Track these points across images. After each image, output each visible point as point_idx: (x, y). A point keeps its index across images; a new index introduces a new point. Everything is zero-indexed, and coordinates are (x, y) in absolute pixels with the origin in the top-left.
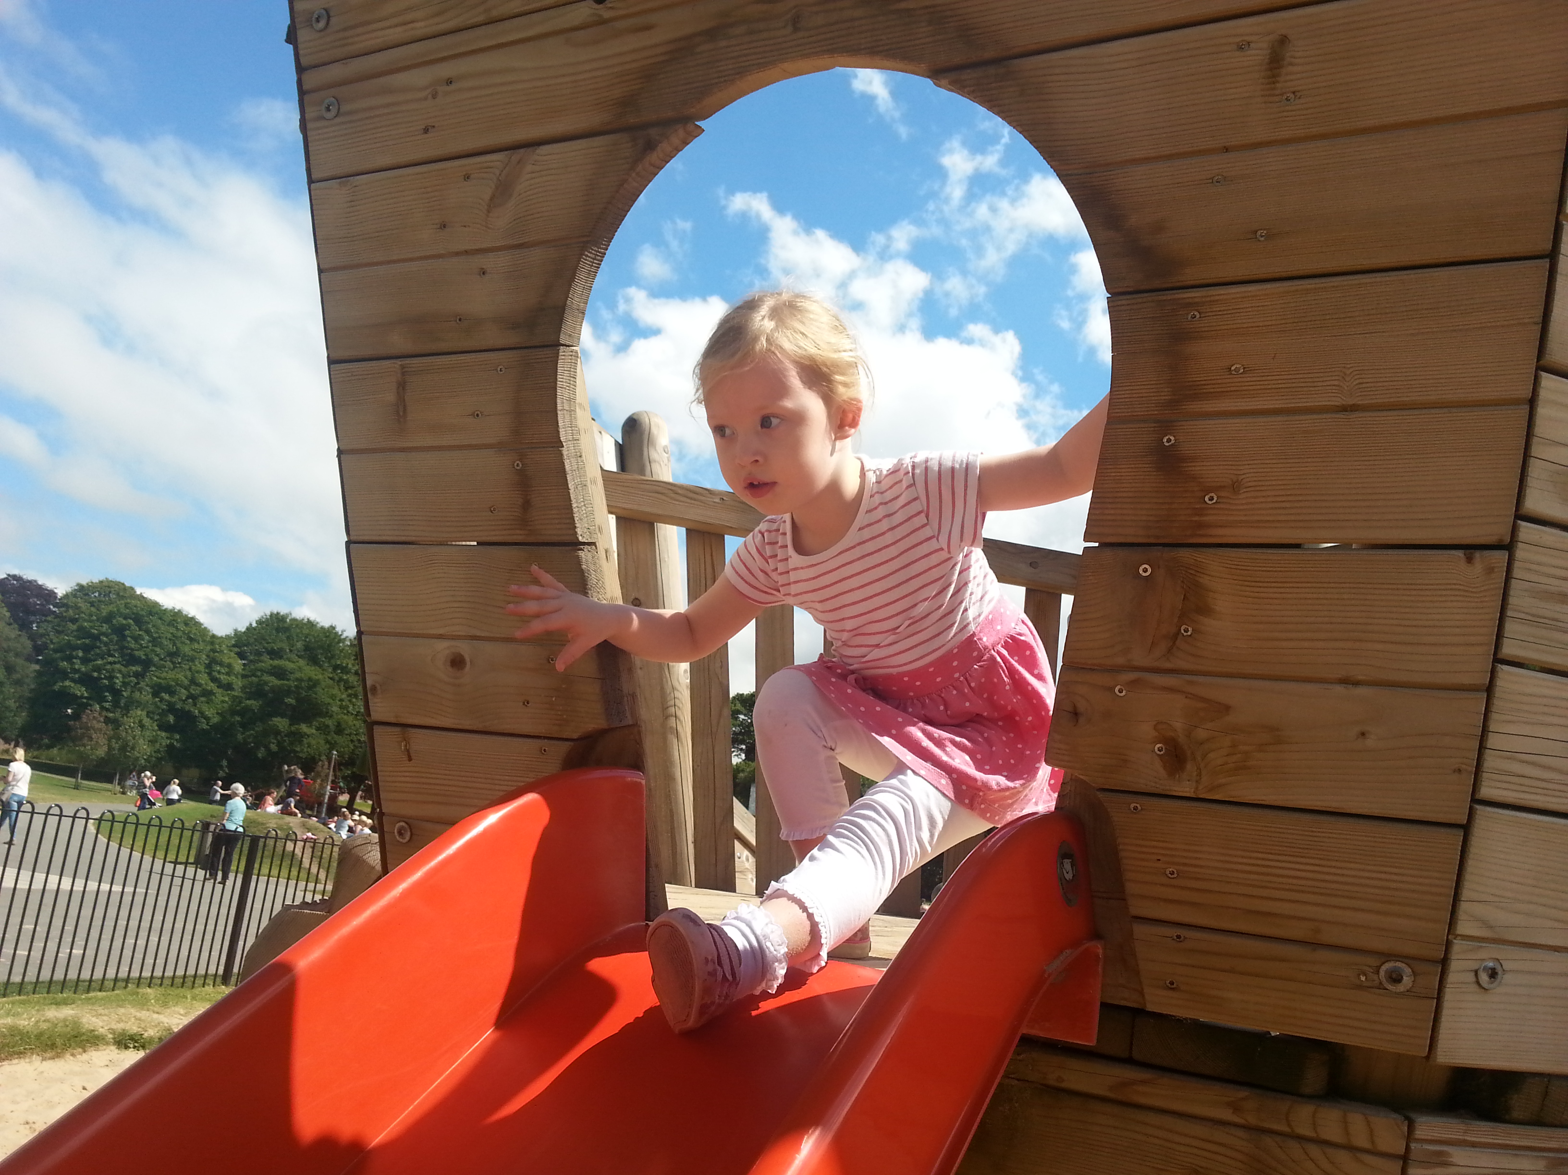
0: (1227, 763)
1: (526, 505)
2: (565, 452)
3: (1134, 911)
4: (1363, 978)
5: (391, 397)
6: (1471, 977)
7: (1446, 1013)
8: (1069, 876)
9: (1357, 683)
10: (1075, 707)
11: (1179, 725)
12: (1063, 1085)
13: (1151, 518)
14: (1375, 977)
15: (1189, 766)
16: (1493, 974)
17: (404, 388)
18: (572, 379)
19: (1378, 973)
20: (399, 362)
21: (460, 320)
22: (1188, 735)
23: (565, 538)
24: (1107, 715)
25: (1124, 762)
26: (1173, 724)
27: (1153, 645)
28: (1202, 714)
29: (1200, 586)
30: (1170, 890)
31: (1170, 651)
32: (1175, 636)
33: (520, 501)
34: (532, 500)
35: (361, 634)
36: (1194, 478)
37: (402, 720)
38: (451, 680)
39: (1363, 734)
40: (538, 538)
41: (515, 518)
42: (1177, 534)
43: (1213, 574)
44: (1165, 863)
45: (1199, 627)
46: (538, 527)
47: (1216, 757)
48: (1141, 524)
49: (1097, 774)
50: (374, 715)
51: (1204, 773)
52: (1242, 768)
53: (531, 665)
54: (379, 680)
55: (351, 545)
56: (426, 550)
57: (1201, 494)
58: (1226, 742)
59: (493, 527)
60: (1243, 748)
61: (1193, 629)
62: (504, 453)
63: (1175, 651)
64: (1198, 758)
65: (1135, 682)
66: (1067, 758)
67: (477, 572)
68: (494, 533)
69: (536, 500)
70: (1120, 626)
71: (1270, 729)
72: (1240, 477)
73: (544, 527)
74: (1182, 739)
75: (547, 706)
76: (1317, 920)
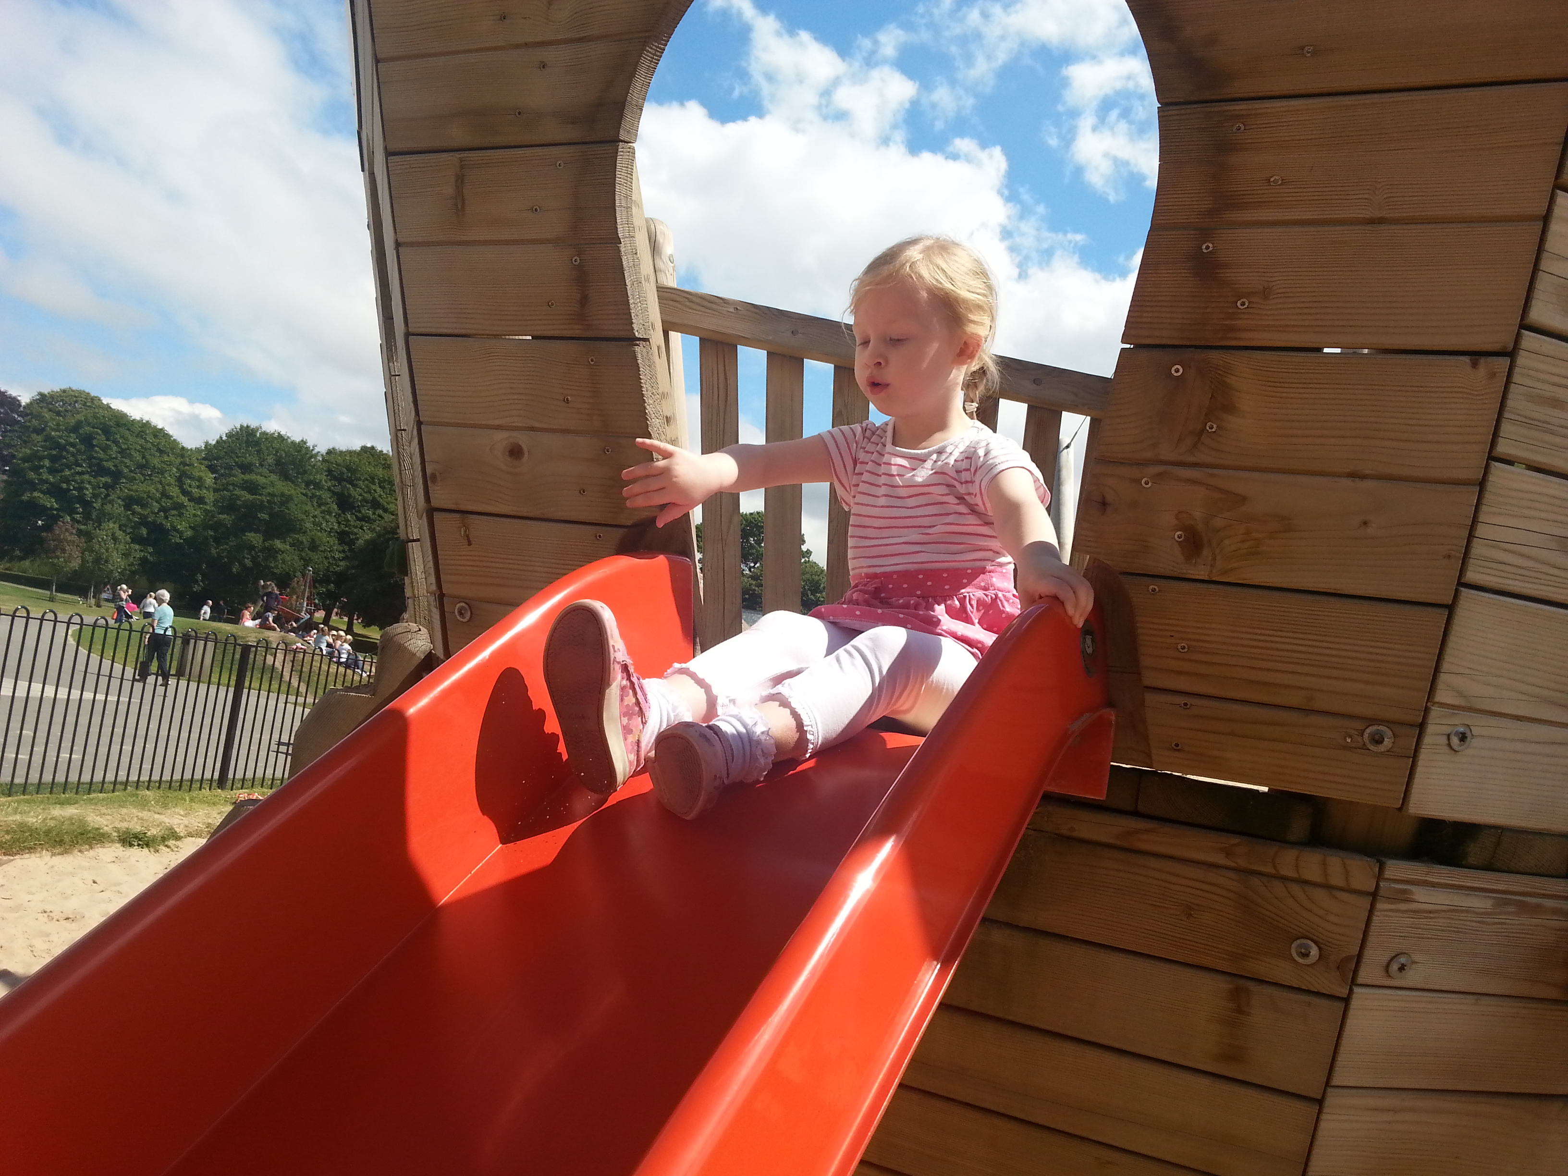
1: (584, 300)
2: (622, 249)
3: (1147, 682)
4: (1349, 740)
5: (449, 190)
6: (1444, 740)
7: (1420, 770)
8: (1090, 651)
9: (1363, 477)
10: (1104, 497)
11: (1198, 514)
12: (1075, 834)
13: (1185, 321)
14: (1360, 739)
15: (1206, 552)
16: (1463, 738)
17: (462, 181)
18: (629, 176)
20: (458, 155)
21: (519, 113)
22: (1207, 523)
23: (623, 333)
24: (1133, 505)
25: (1146, 548)
26: (1193, 513)
27: (1179, 441)
28: (1220, 504)
29: (1227, 386)
30: (1181, 663)
31: (1195, 446)
32: (1201, 432)
33: (578, 297)
34: (589, 295)
35: (419, 423)
36: (1228, 284)
37: (462, 507)
38: (509, 469)
39: (1365, 523)
40: (596, 333)
41: (573, 313)
42: (1209, 337)
43: (1240, 374)
44: (1177, 639)
45: (1223, 424)
46: (595, 322)
47: (1231, 544)
48: (1177, 327)
49: (1120, 559)
50: (433, 503)
51: (1218, 558)
52: (1254, 553)
53: (587, 456)
54: (438, 468)
55: (410, 338)
56: (484, 343)
57: (1234, 299)
58: (1241, 530)
59: (551, 322)
60: (1255, 535)
61: (1218, 426)
62: (562, 248)
63: (1199, 446)
64: (1214, 544)
65: (1161, 474)
66: (1093, 545)
67: (535, 365)
68: (552, 327)
69: (593, 295)
70: (1150, 423)
71: (1281, 518)
72: (1271, 284)
73: (601, 322)
74: (1200, 527)
75: (603, 495)
76: (1312, 689)
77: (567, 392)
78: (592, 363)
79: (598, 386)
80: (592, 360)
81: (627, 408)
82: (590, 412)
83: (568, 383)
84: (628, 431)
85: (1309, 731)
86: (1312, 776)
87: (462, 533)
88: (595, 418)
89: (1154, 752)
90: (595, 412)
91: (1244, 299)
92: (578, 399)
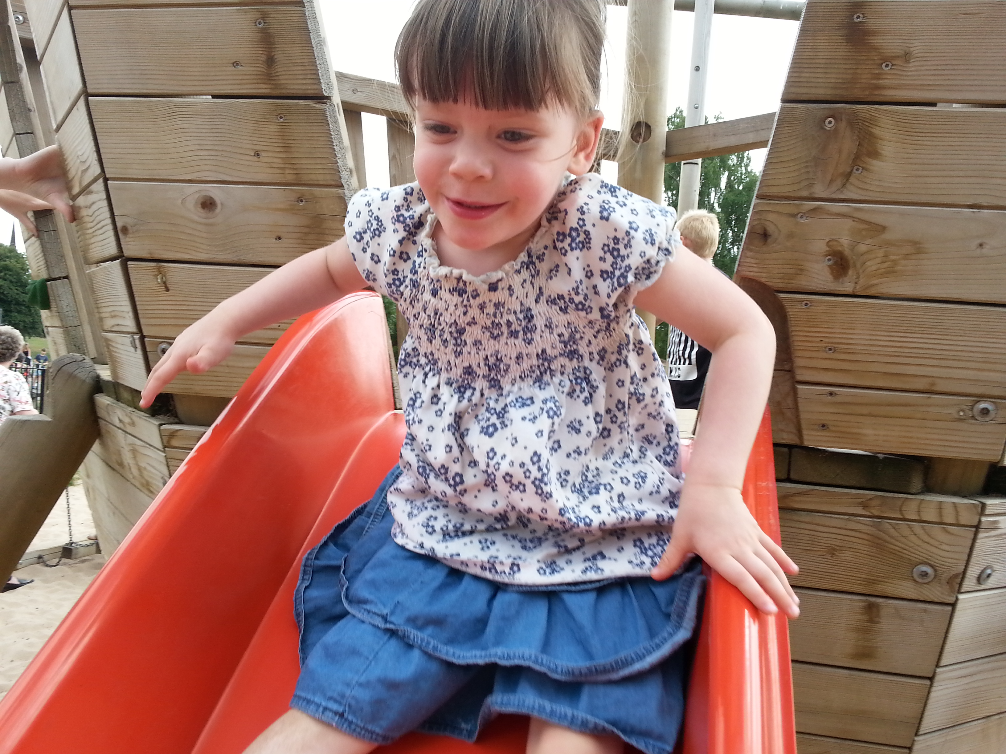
0: (879, 269)
1: (270, 61)
2: (307, 13)
3: (800, 377)
4: (961, 414)
9: (982, 208)
10: (765, 230)
11: (845, 241)
13: (838, 81)
15: (850, 272)
19: (974, 410)
22: (852, 249)
23: (312, 92)
24: (791, 236)
25: (801, 271)
26: (841, 241)
27: (832, 181)
28: (864, 233)
29: (872, 135)
30: (829, 362)
31: (844, 186)
32: (850, 174)
33: (264, 58)
34: (276, 57)
35: (106, 180)
36: (876, 49)
37: (157, 256)
38: (203, 221)
39: (981, 245)
40: (284, 92)
41: (259, 73)
42: (858, 93)
43: (883, 126)
44: (826, 343)
45: (868, 167)
46: (283, 82)
47: (872, 265)
48: (831, 85)
49: (779, 281)
50: (127, 253)
51: (861, 277)
52: (890, 272)
53: (281, 206)
54: (129, 221)
55: (90, 98)
56: (168, 102)
57: (881, 62)
58: (880, 253)
59: (238, 82)
60: (893, 257)
61: (863, 169)
62: (246, 12)
63: (848, 185)
64: (858, 265)
65: (815, 210)
66: (756, 270)
67: (222, 123)
68: (239, 87)
69: (279, 56)
70: (806, 167)
71: (914, 243)
72: (912, 49)
73: (289, 82)
74: (847, 252)
75: (299, 241)
76: (933, 377)
77: (258, 148)
78: (282, 120)
79: (290, 142)
80: (281, 118)
81: (319, 161)
82: (282, 166)
83: (259, 139)
84: (321, 183)
85: (930, 409)
86: (932, 442)
87: (159, 280)
88: (287, 171)
89: (805, 432)
90: (287, 166)
91: (888, 63)
92: (270, 154)
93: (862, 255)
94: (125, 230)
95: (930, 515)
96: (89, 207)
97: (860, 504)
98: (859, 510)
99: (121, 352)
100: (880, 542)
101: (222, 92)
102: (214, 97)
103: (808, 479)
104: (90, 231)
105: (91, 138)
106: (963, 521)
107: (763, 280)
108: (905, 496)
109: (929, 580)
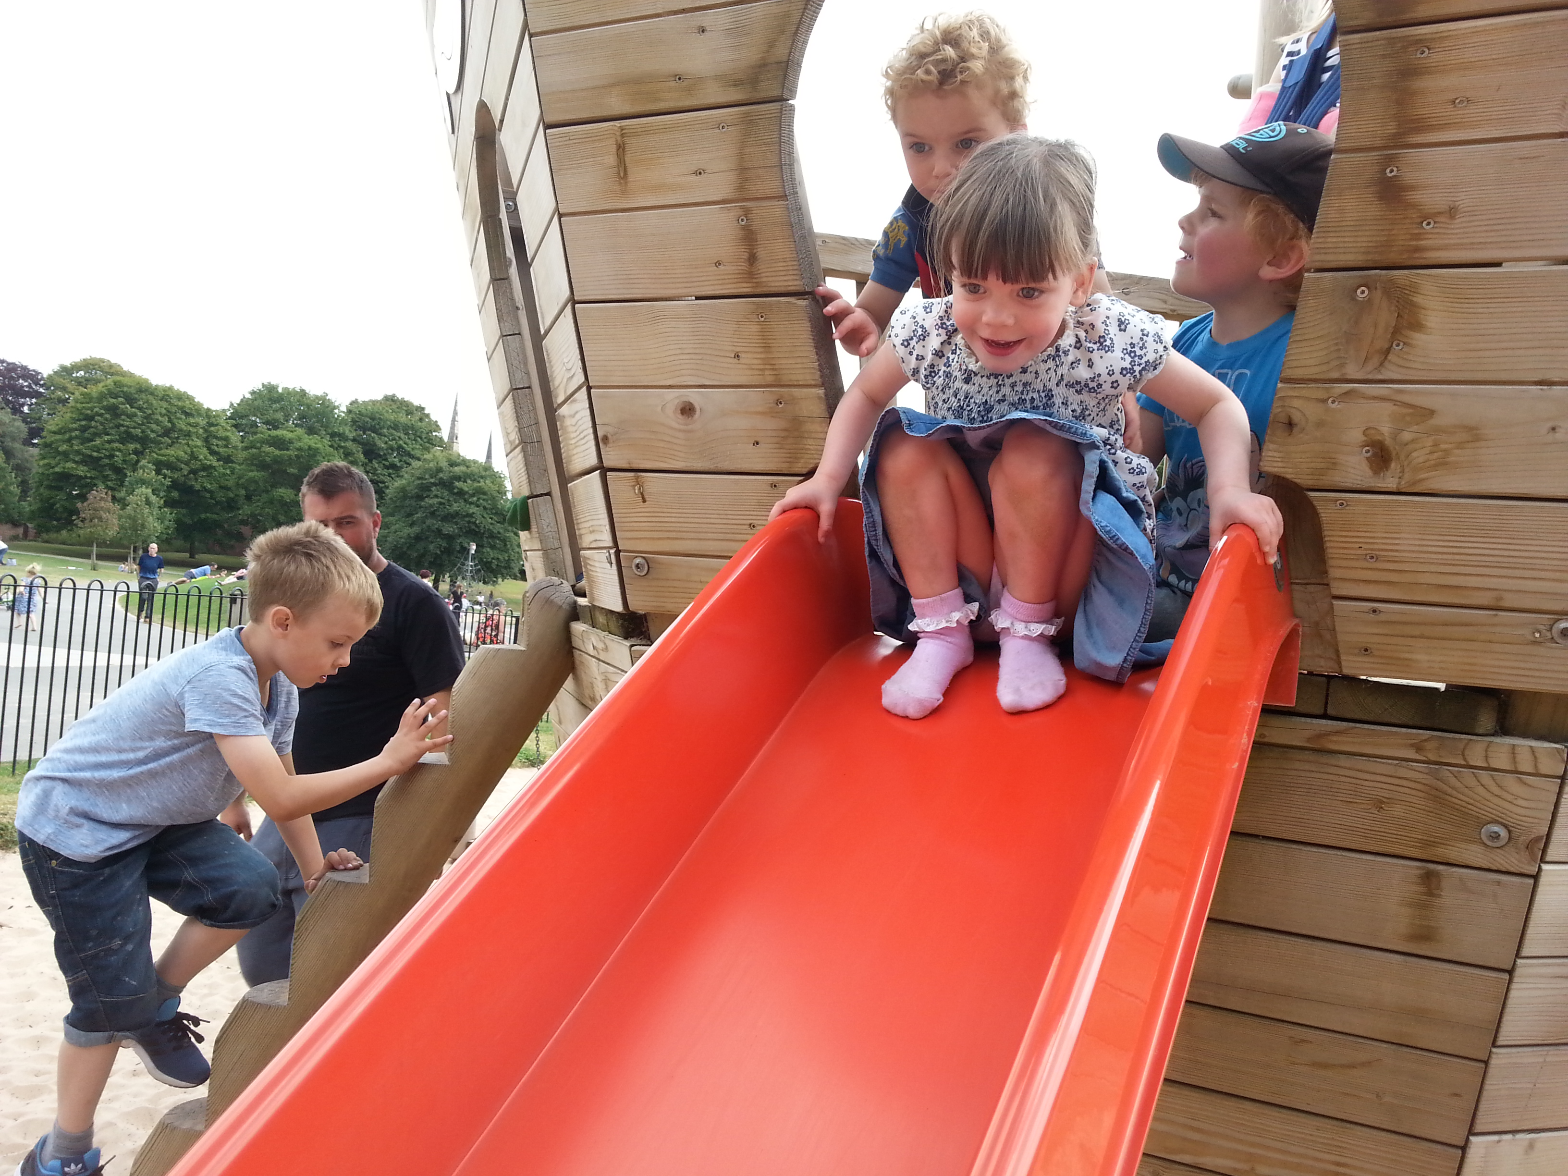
0: (1428, 460)
1: (752, 259)
2: (789, 207)
3: (1335, 592)
4: (1537, 635)
5: (611, 159)
8: (1279, 567)
9: (1551, 384)
10: (1289, 418)
11: (1386, 430)
13: (1370, 244)
14: (1549, 634)
15: (1393, 465)
17: (623, 150)
19: (1551, 630)
20: (617, 124)
21: (680, 79)
22: (1394, 438)
23: (792, 288)
24: (1320, 424)
25: (1333, 465)
26: (1381, 429)
27: (1366, 360)
28: (1408, 419)
29: (1413, 305)
30: (1370, 572)
31: (1382, 364)
32: (1388, 351)
33: (746, 256)
34: (758, 254)
35: (589, 388)
36: (1414, 206)
37: (635, 466)
38: (682, 427)
39: (1554, 429)
40: (765, 290)
41: (741, 272)
42: (1393, 257)
43: (1426, 293)
44: (1366, 549)
45: (1410, 341)
46: (764, 279)
47: (1419, 456)
48: (1362, 250)
49: (1308, 477)
50: (606, 463)
51: (1406, 470)
52: (1442, 464)
53: (760, 409)
54: (610, 430)
55: (577, 305)
56: (652, 306)
57: (1419, 220)
58: (1429, 442)
59: (720, 282)
60: (1444, 446)
61: (1404, 344)
62: (728, 209)
63: (1386, 364)
64: (1402, 457)
65: (1347, 393)
66: (1280, 464)
67: (704, 325)
68: (721, 287)
69: (761, 253)
70: (1337, 344)
71: (1470, 429)
72: (1458, 203)
73: (770, 279)
74: (1388, 442)
75: (777, 446)
76: (1500, 590)
77: (738, 349)
78: (763, 319)
79: (770, 341)
80: (762, 317)
81: (799, 361)
82: (762, 367)
83: (739, 340)
84: (801, 383)
85: (1498, 629)
86: (1503, 671)
87: (637, 491)
88: (767, 372)
89: (1343, 657)
90: (767, 367)
91: (1430, 220)
92: (749, 355)
93: (1407, 444)
94: (606, 439)
95: (1501, 760)
96: (573, 416)
97: (1412, 745)
98: (1411, 754)
99: (598, 570)
100: (1437, 793)
101: (703, 294)
102: (697, 298)
103: (1349, 716)
104: (573, 442)
105: (577, 346)
106: (1544, 769)
107: (1288, 476)
108: (1469, 737)
109: (1502, 843)
